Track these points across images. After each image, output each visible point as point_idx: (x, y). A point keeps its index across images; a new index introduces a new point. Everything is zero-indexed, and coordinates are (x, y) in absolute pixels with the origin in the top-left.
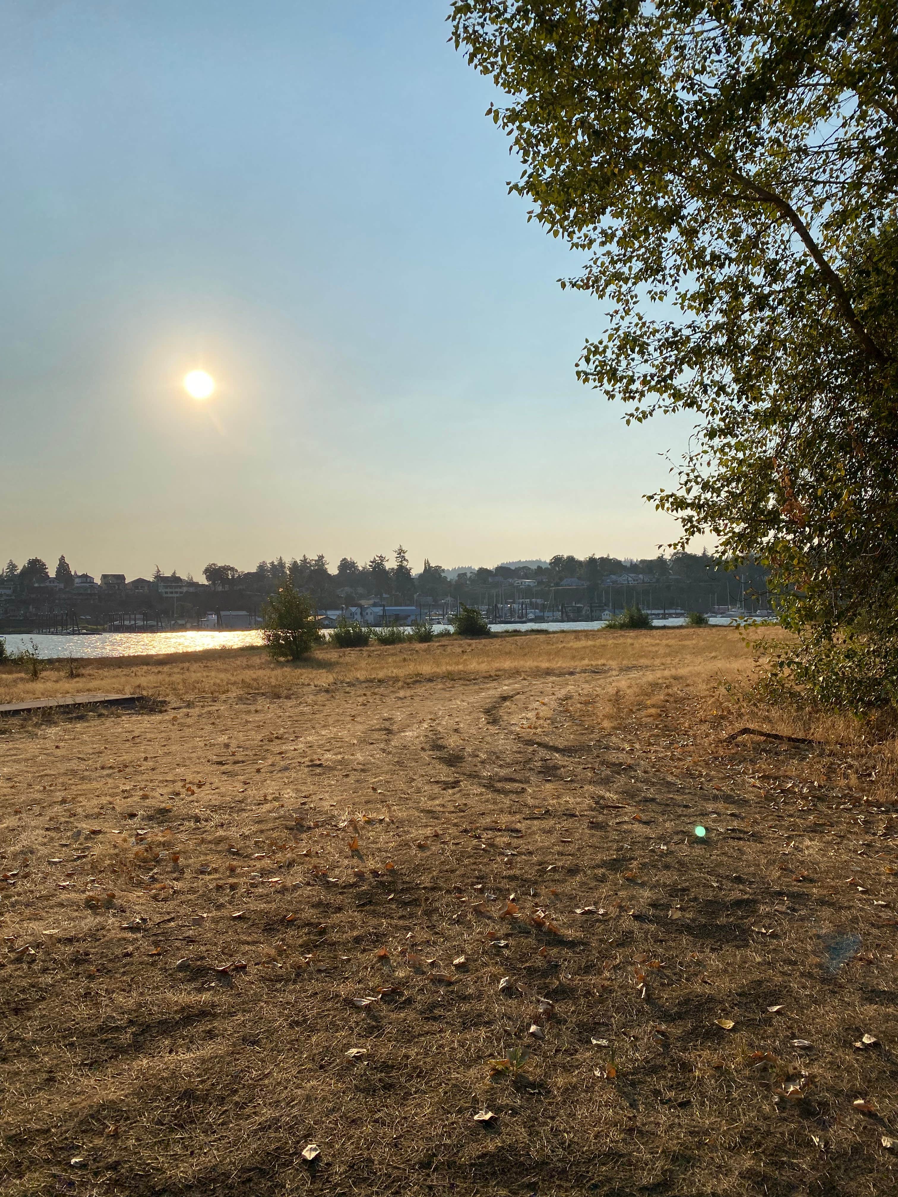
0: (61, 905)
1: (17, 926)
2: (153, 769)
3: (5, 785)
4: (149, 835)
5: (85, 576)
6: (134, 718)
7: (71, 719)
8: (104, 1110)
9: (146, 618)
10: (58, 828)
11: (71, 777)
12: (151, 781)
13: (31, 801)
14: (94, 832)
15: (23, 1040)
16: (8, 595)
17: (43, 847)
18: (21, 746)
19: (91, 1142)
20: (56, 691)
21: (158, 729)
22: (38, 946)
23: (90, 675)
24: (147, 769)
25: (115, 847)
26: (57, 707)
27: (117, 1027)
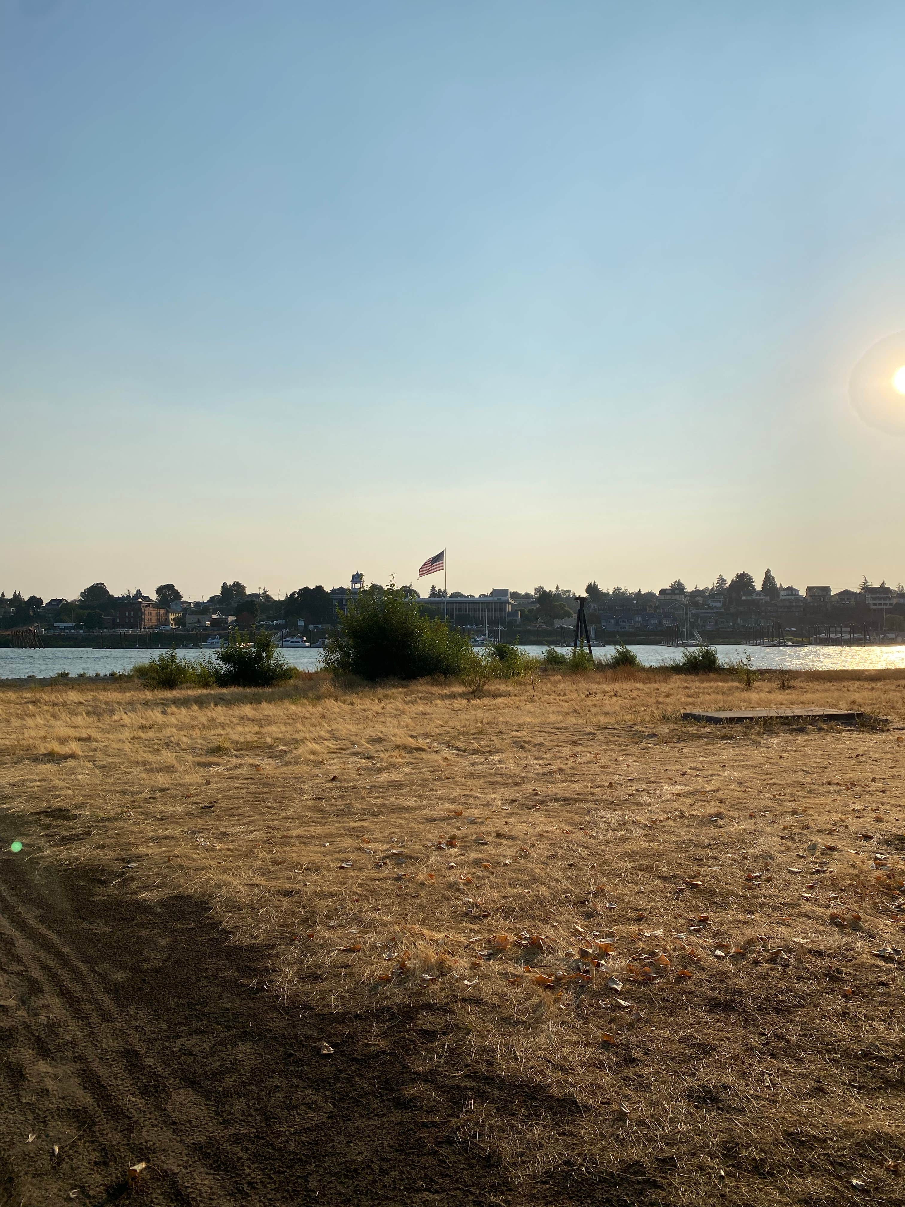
0: (806, 916)
1: (768, 927)
2: (883, 792)
3: (737, 789)
4: (890, 861)
5: (790, 589)
6: (855, 735)
7: (792, 730)
8: (880, 1140)
9: (853, 631)
10: (793, 839)
11: (799, 789)
12: (883, 804)
13: (764, 807)
14: (830, 848)
15: (788, 1041)
16: (718, 608)
17: (781, 855)
18: (747, 753)
19: (871, 1169)
20: (770, 702)
21: (882, 749)
22: (790, 951)
23: (801, 688)
24: (877, 791)
25: (853, 867)
26: (777, 718)
27: (882, 1057)
